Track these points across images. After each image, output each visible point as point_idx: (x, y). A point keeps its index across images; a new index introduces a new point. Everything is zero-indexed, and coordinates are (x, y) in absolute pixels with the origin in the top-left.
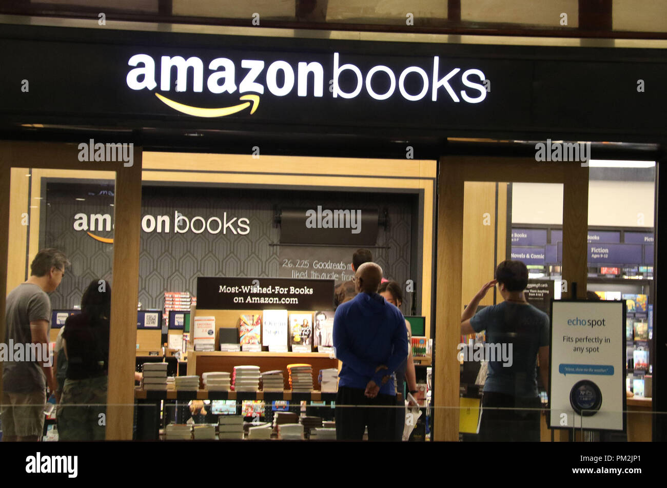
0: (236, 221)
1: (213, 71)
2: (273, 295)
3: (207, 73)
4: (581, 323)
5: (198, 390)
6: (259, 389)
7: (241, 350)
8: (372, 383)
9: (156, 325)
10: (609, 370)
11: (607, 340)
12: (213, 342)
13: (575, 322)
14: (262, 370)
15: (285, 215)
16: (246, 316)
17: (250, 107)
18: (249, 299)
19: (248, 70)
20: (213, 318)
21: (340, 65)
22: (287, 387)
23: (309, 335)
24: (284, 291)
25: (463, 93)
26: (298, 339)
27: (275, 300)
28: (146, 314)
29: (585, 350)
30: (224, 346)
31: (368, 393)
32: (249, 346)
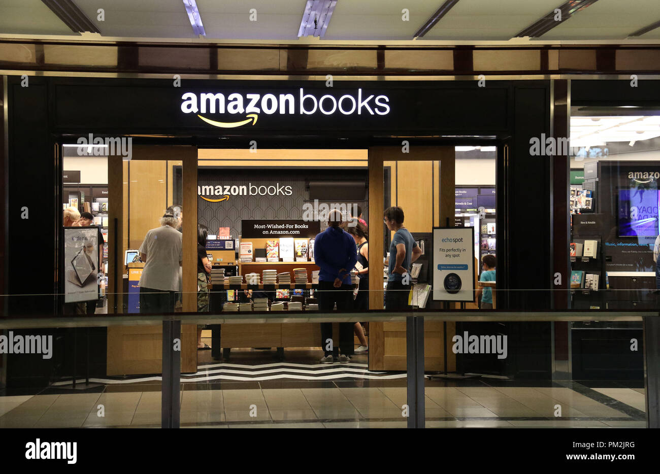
0: (284, 188)
1: (231, 101)
2: (285, 229)
3: (227, 102)
4: (449, 241)
5: (242, 284)
6: (277, 282)
7: (267, 261)
8: (338, 279)
9: (232, 248)
10: (465, 267)
11: (464, 250)
12: (251, 256)
13: (446, 240)
14: (278, 272)
15: (311, 184)
16: (269, 241)
17: (252, 121)
18: (271, 232)
19: (250, 100)
20: (251, 243)
21: (304, 95)
22: (293, 281)
23: (306, 252)
24: (292, 227)
25: (376, 110)
26: (299, 254)
27: (287, 232)
28: (226, 242)
29: (452, 256)
30: (257, 259)
31: (336, 285)
32: (272, 258)
